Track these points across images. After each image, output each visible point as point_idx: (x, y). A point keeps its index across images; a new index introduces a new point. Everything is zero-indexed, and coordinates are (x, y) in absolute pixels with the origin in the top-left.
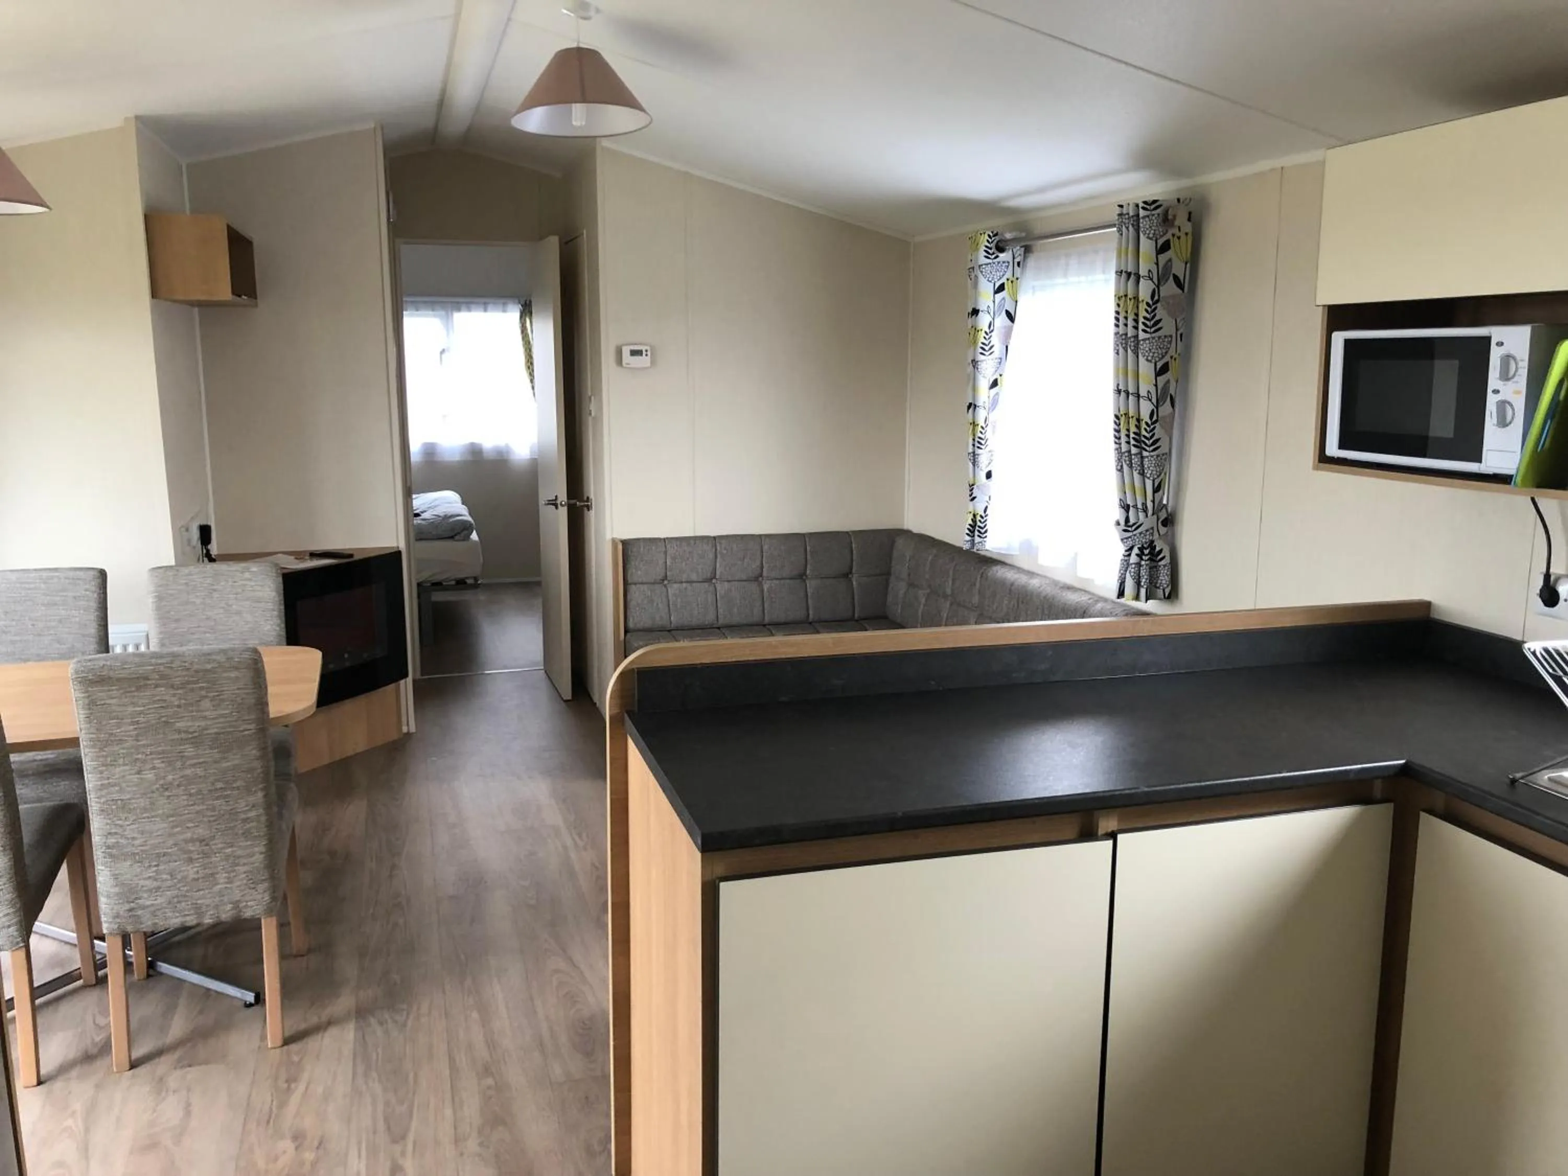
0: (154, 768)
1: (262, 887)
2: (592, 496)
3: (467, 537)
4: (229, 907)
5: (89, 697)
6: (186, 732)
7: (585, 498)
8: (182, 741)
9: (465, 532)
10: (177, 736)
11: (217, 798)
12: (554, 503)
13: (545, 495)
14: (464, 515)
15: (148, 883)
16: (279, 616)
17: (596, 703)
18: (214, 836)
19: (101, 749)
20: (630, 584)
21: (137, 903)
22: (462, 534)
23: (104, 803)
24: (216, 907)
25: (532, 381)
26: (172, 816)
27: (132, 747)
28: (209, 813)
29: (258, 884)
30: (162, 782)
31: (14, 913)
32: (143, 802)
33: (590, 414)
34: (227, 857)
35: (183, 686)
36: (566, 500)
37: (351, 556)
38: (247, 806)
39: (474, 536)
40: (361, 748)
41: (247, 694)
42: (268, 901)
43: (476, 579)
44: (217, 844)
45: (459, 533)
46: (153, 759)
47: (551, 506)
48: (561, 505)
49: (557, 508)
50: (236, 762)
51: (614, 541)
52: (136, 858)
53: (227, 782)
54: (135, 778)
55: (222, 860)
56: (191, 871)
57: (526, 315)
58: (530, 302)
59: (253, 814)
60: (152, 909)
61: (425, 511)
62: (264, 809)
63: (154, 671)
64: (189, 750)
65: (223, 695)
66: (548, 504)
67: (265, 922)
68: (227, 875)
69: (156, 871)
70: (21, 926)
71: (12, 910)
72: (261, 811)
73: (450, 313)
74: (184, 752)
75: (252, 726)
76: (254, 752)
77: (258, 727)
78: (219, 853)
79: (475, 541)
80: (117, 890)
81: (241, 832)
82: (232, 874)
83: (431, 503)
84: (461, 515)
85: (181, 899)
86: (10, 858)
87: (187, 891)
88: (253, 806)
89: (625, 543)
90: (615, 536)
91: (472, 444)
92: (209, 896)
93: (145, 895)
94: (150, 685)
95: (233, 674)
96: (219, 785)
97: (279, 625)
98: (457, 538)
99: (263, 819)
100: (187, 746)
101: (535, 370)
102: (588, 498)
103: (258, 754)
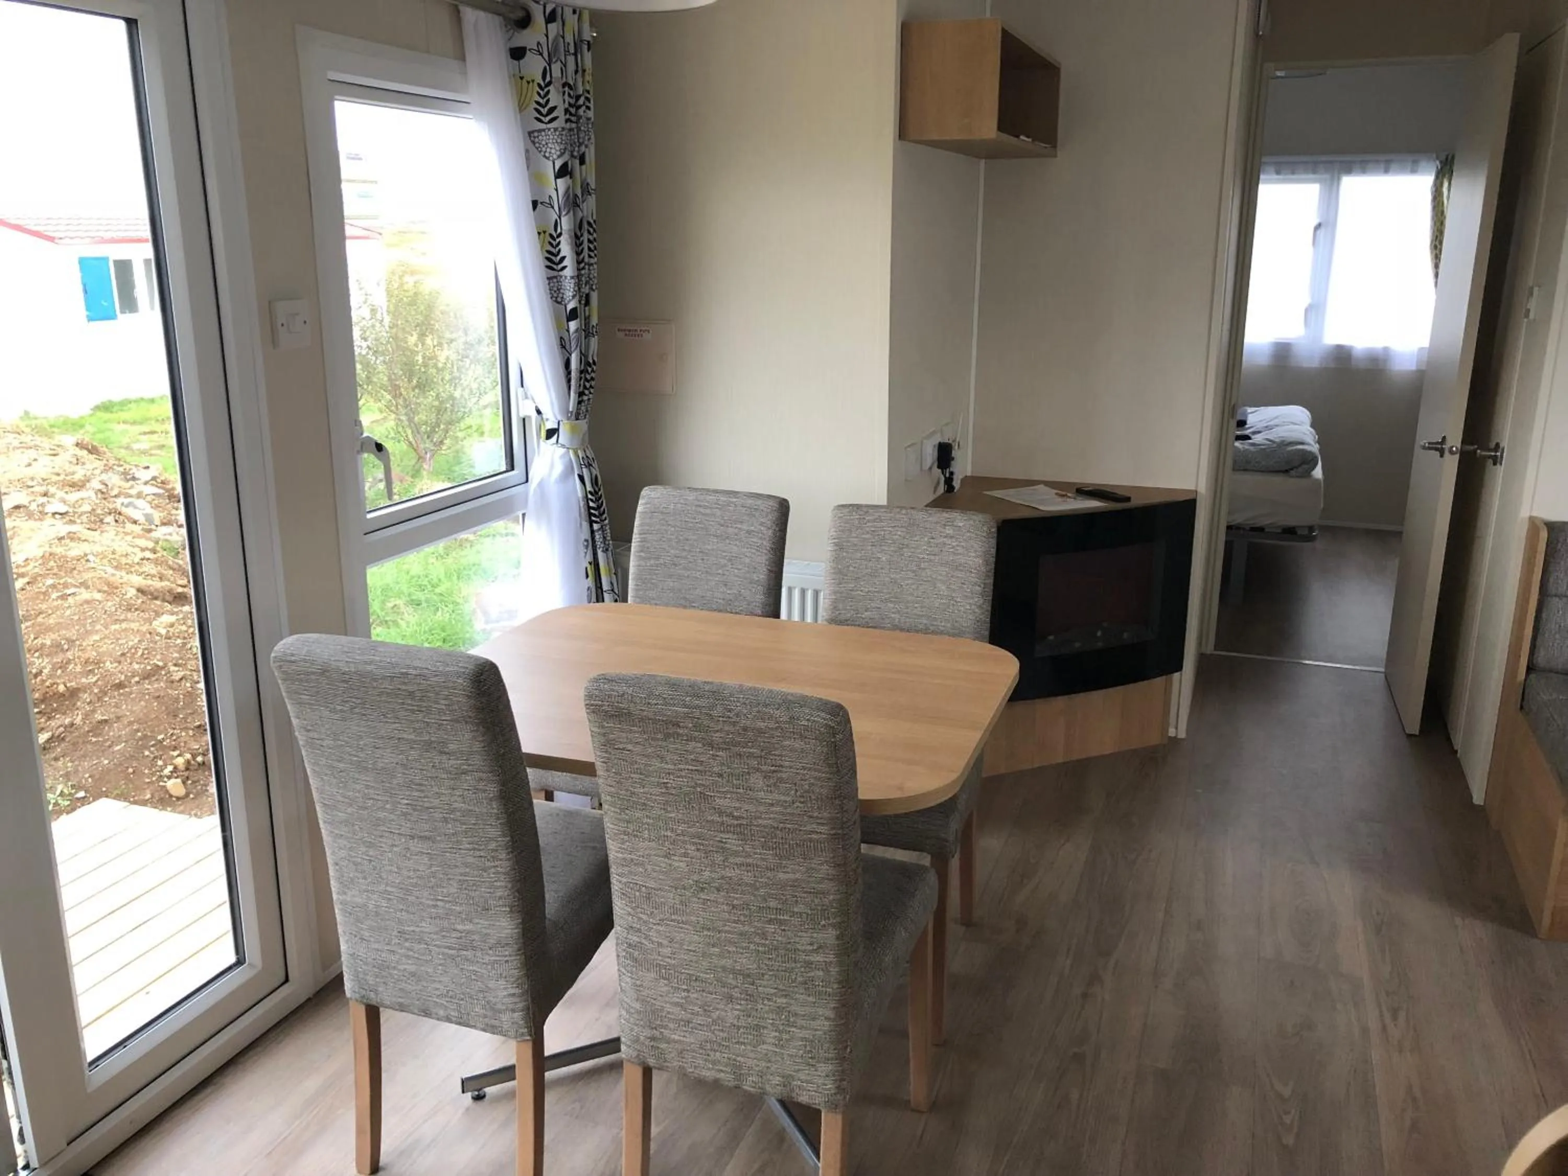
0: (685, 855)
1: (825, 1068)
2: (1505, 444)
3: (1308, 474)
4: (777, 1080)
5: (604, 735)
6: (731, 815)
7: (1492, 445)
8: (725, 828)
9: (1306, 466)
10: (716, 818)
11: (770, 921)
12: (1439, 448)
13: (1426, 433)
14: (1308, 444)
15: (676, 1010)
16: (982, 595)
17: (1456, 752)
18: (763, 975)
19: (623, 810)
20: (1552, 596)
21: (661, 1033)
22: (1300, 470)
23: (625, 884)
24: (761, 1075)
25: (1436, 266)
26: (709, 930)
27: (659, 818)
28: (757, 940)
29: (819, 1062)
30: (696, 877)
31: (522, 994)
32: (671, 898)
33: (1527, 316)
34: (780, 1010)
35: (727, 745)
36: (1459, 446)
37: (1128, 499)
38: (811, 944)
39: (1318, 473)
40: (1108, 749)
41: (819, 779)
42: (833, 1092)
43: (1311, 529)
44: (766, 987)
45: (1297, 467)
46: (684, 842)
47: (1433, 452)
48: (1451, 452)
49: (1442, 456)
50: (798, 876)
51: (1532, 521)
52: (665, 972)
53: (785, 902)
54: (663, 862)
55: (772, 1011)
56: (731, 1014)
57: (1444, 176)
58: (1453, 157)
59: (818, 958)
60: (680, 1047)
61: (1259, 432)
62: (837, 956)
63: (686, 716)
64: (733, 842)
65: (781, 771)
66: (1430, 449)
67: (825, 1116)
68: (777, 1034)
69: (686, 998)
70: (528, 1013)
71: (517, 991)
72: (831, 958)
73: (1336, 175)
74: (726, 843)
75: (823, 829)
76: (825, 867)
77: (833, 832)
78: (769, 1000)
79: (1317, 480)
80: (637, 1006)
81: (800, 979)
82: (785, 1036)
83: (1271, 420)
84: (1302, 443)
85: (715, 1047)
86: (518, 924)
87: (724, 1039)
88: (820, 947)
89: (1552, 527)
90: (1535, 514)
91: (1339, 348)
92: (752, 1055)
93: (671, 1025)
94: (682, 735)
95: (798, 744)
96: (773, 904)
97: (980, 607)
98: (1293, 473)
99: (834, 970)
100: (730, 836)
101: (1443, 252)
102: (1497, 445)
103: (832, 872)
